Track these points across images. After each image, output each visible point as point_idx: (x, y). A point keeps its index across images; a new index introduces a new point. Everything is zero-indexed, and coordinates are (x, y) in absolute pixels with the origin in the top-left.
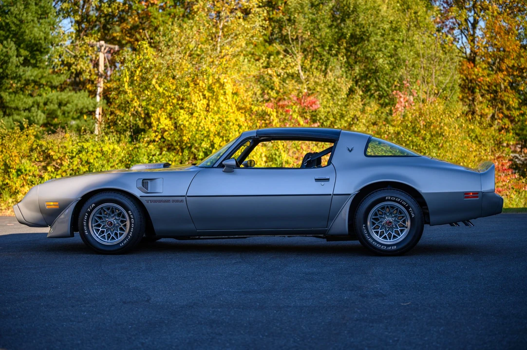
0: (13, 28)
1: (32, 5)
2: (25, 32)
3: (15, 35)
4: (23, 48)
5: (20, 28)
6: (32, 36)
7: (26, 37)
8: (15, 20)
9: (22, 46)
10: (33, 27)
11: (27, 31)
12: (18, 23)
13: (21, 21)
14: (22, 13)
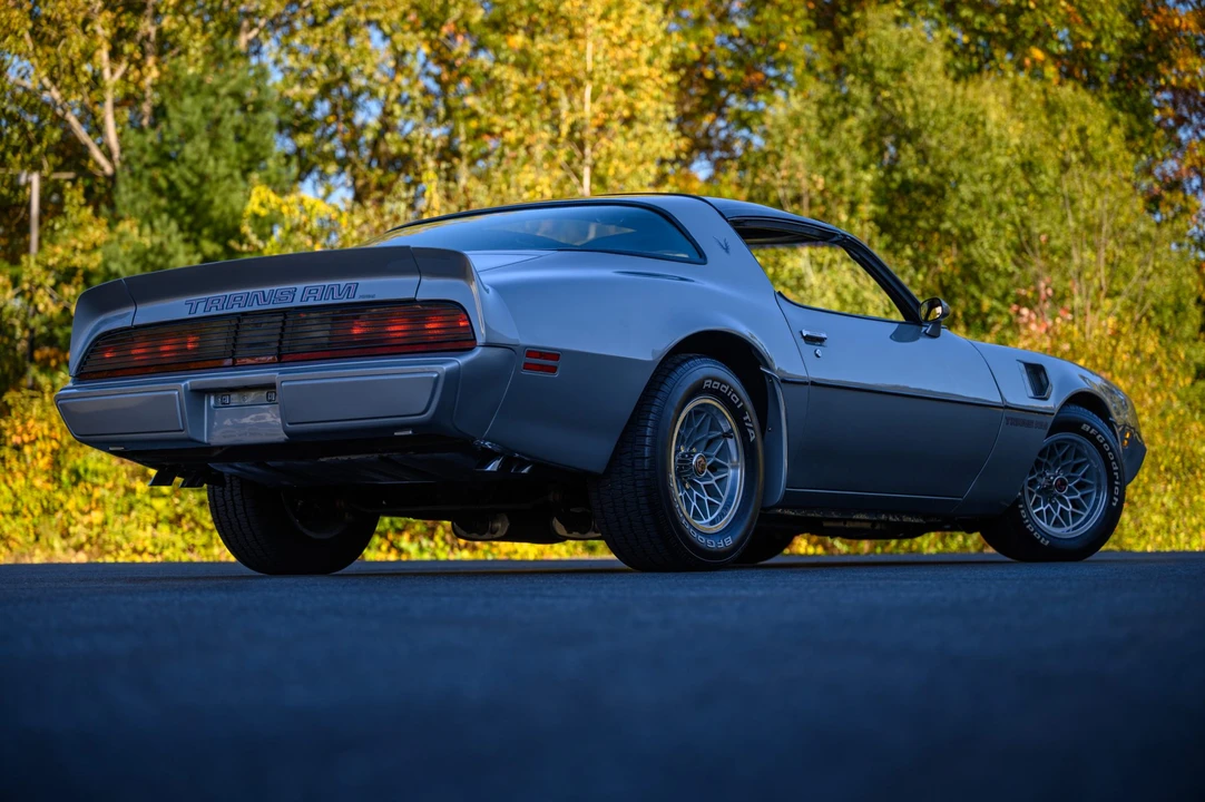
0: (186, 193)
1: (226, 139)
2: (211, 202)
3: (191, 209)
4: (208, 237)
5: (201, 195)
6: (227, 210)
7: (215, 214)
8: (189, 175)
9: (206, 232)
10: (231, 190)
11: (218, 201)
12: (195, 181)
13: (203, 177)
14: (204, 157)
